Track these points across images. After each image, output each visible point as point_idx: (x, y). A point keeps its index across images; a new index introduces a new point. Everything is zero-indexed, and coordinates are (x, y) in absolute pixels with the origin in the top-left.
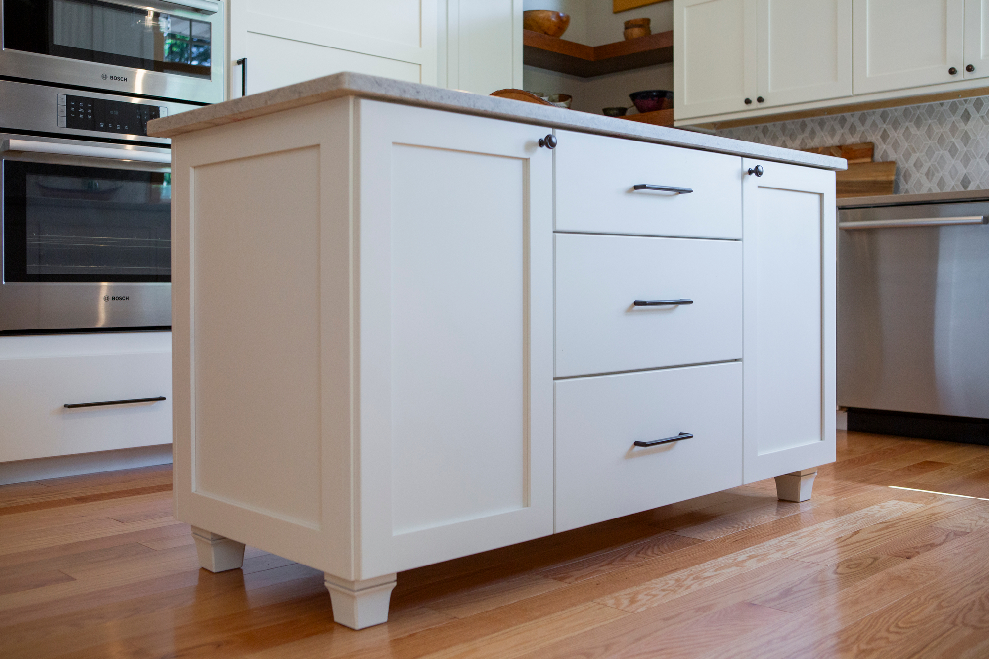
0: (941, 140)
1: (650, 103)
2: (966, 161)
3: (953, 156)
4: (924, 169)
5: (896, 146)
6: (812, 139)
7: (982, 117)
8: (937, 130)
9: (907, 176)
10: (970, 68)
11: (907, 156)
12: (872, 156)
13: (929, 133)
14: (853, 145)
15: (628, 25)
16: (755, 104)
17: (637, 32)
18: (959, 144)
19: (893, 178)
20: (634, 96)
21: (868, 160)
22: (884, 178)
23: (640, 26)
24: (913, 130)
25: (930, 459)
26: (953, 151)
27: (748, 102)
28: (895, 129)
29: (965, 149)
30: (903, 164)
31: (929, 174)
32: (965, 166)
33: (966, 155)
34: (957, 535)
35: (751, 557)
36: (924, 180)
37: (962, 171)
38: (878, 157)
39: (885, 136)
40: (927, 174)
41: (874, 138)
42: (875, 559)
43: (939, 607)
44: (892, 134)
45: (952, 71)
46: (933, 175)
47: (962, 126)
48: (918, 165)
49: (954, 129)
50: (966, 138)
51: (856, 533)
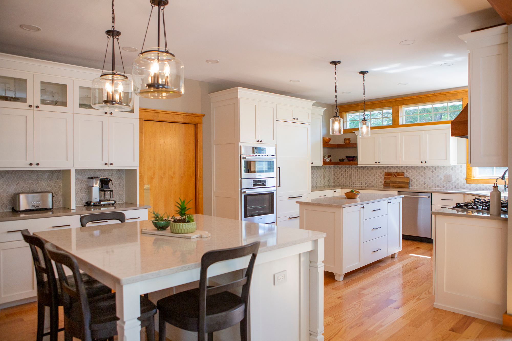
0: (419, 173)
1: (351, 159)
2: (425, 179)
3: (422, 177)
4: (416, 179)
5: (409, 173)
6: (390, 170)
7: (428, 169)
8: (418, 171)
9: (412, 181)
10: (425, 162)
11: (412, 176)
12: (404, 176)
13: (417, 171)
14: (399, 172)
15: (345, 140)
16: (377, 163)
17: (347, 141)
18: (423, 175)
19: (409, 181)
20: (347, 157)
21: (403, 176)
22: (407, 181)
23: (348, 140)
24: (413, 170)
25: (418, 247)
26: (422, 176)
27: (376, 163)
28: (409, 170)
29: (424, 176)
30: (411, 178)
31: (417, 181)
32: (425, 180)
33: (425, 177)
34: (424, 264)
35: (391, 269)
36: (416, 182)
37: (424, 181)
38: (405, 175)
39: (407, 171)
40: (416, 181)
41: (404, 171)
42: (411, 269)
43: (422, 276)
44: (408, 171)
45: (422, 162)
46: (418, 181)
47: (424, 171)
48: (414, 178)
49: (422, 171)
50: (425, 174)
51: (407, 264)
